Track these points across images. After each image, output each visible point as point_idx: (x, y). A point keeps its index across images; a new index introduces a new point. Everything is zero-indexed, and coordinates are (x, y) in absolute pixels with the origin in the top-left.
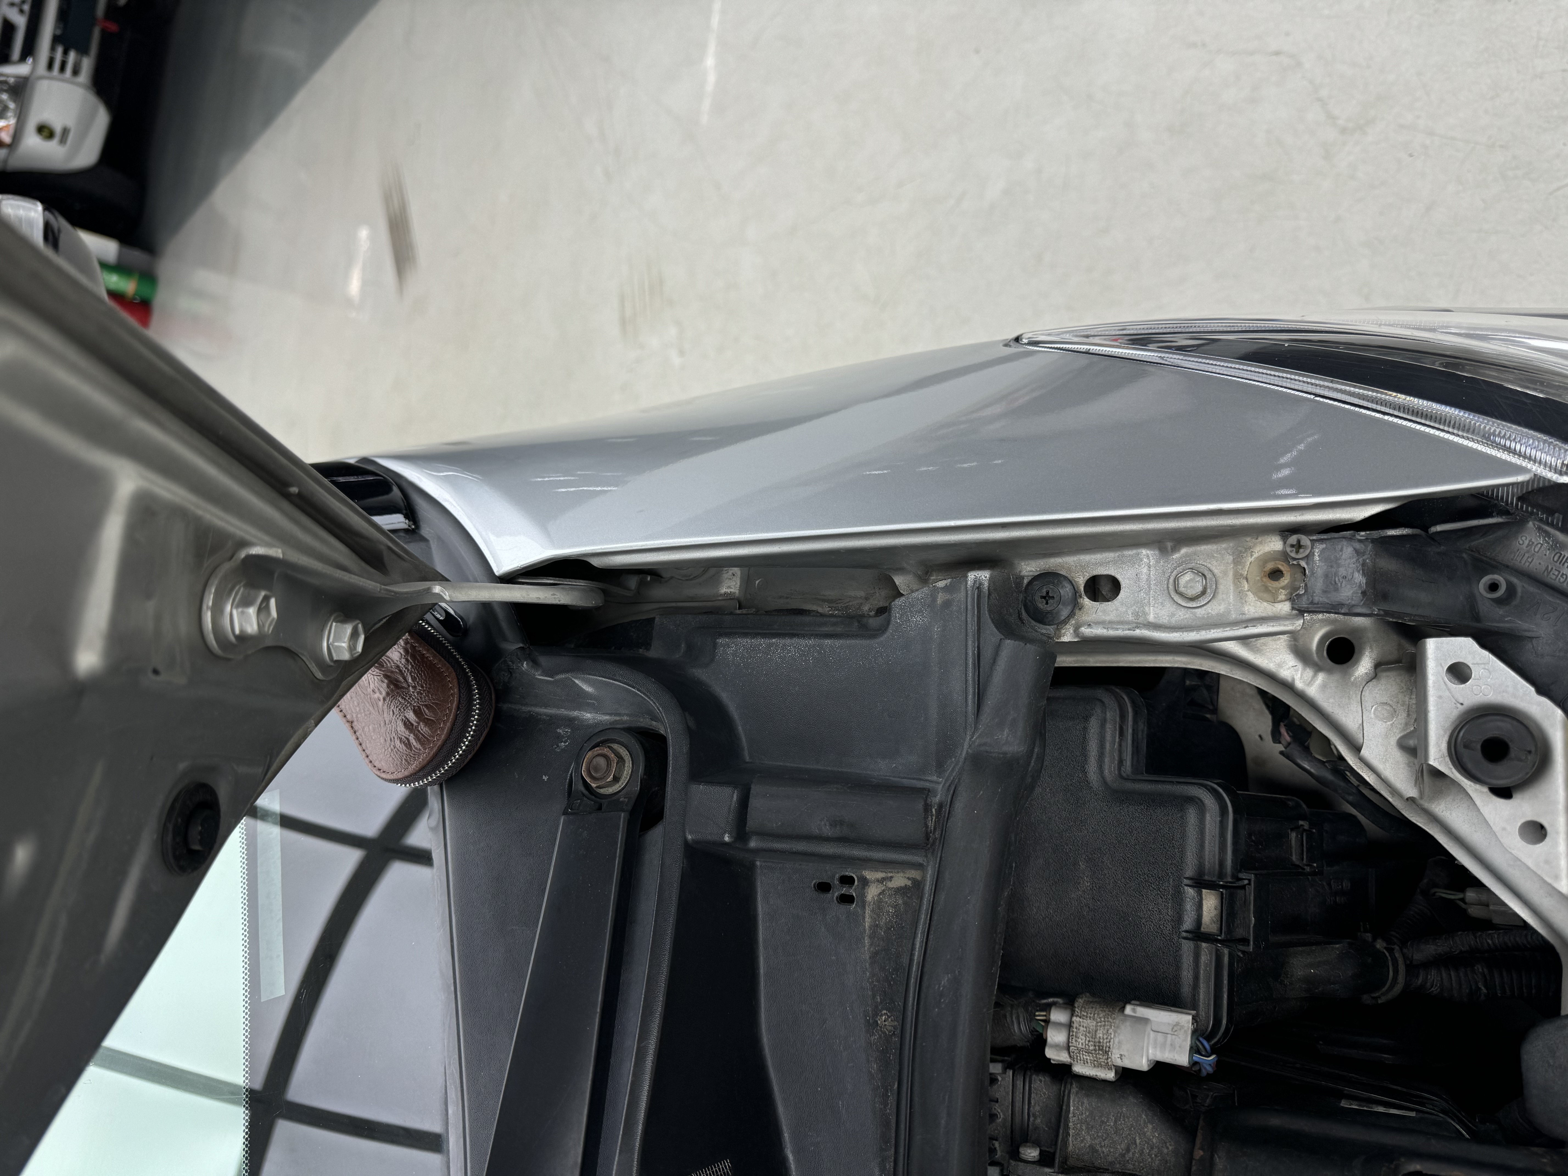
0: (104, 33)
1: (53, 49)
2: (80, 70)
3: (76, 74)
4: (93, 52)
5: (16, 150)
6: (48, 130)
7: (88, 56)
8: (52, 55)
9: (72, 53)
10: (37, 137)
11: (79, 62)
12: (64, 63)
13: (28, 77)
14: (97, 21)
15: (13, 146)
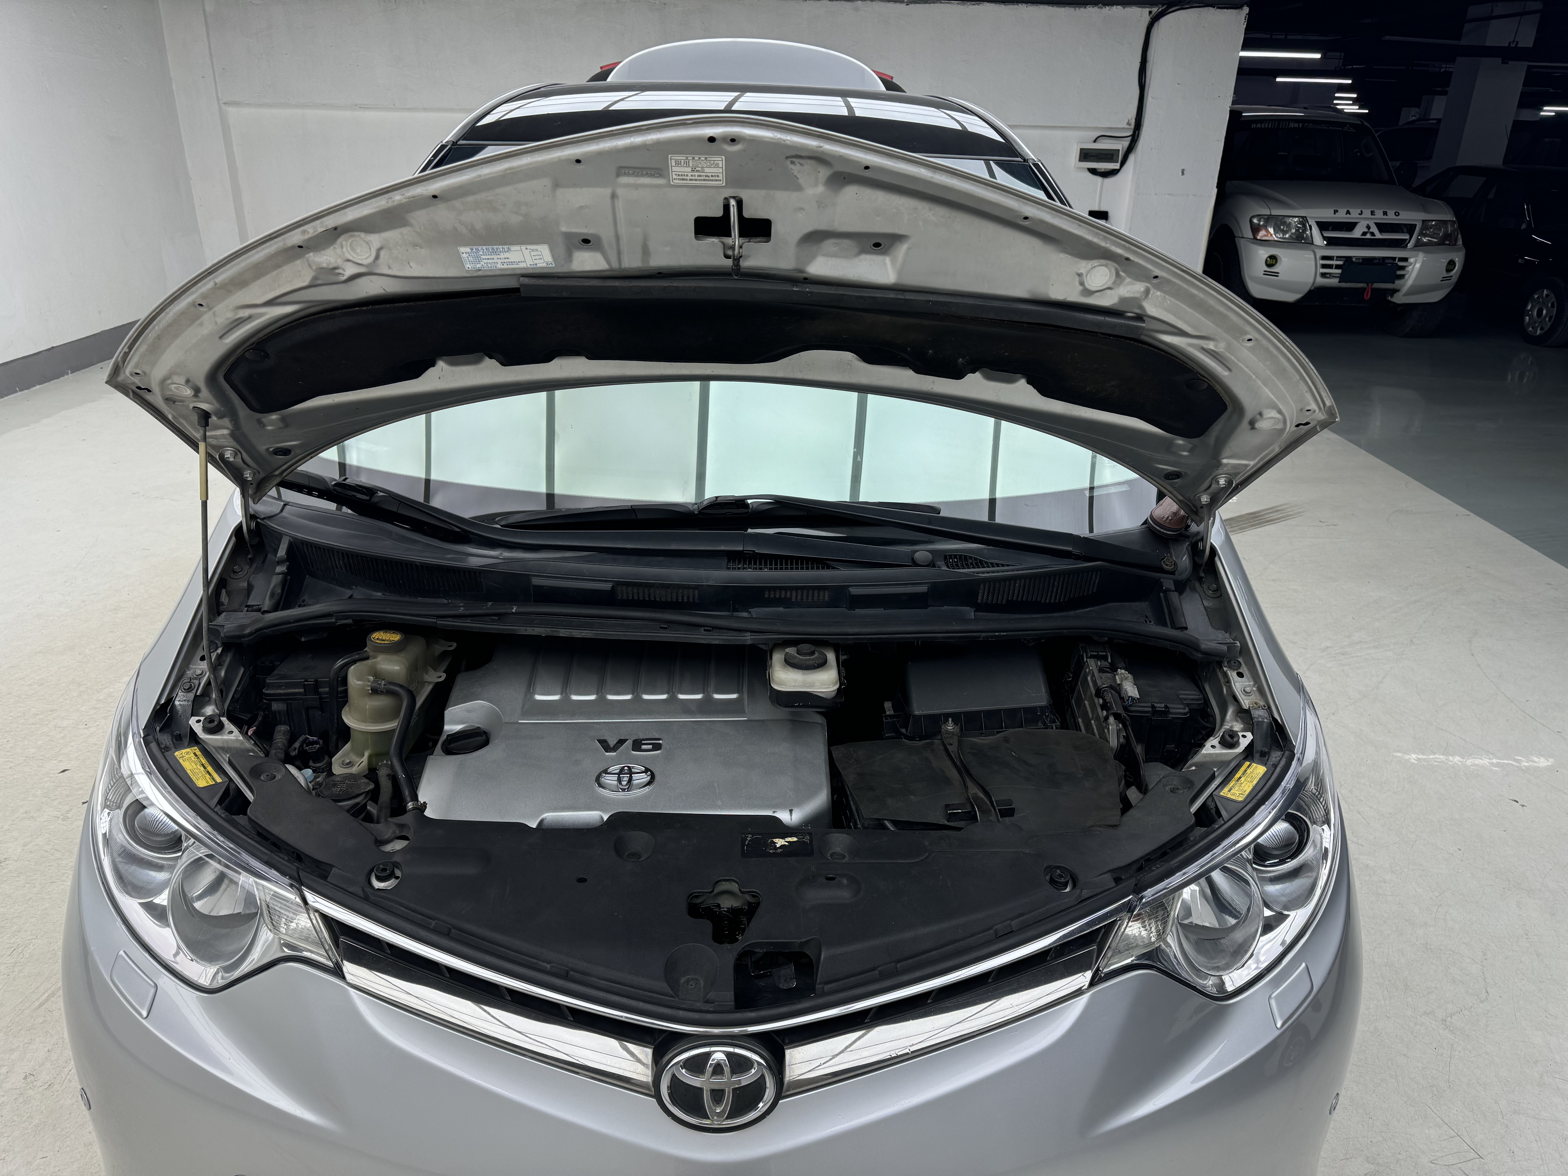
0: (1363, 290)
1: (1339, 258)
2: (1327, 278)
3: (1323, 275)
4: (1344, 285)
5: (1253, 243)
6: (1274, 263)
7: (1339, 282)
8: (1335, 258)
9: (1339, 271)
10: (1266, 256)
11: (1333, 277)
12: (1330, 266)
13: (1313, 244)
14: (1370, 284)
15: (1255, 241)
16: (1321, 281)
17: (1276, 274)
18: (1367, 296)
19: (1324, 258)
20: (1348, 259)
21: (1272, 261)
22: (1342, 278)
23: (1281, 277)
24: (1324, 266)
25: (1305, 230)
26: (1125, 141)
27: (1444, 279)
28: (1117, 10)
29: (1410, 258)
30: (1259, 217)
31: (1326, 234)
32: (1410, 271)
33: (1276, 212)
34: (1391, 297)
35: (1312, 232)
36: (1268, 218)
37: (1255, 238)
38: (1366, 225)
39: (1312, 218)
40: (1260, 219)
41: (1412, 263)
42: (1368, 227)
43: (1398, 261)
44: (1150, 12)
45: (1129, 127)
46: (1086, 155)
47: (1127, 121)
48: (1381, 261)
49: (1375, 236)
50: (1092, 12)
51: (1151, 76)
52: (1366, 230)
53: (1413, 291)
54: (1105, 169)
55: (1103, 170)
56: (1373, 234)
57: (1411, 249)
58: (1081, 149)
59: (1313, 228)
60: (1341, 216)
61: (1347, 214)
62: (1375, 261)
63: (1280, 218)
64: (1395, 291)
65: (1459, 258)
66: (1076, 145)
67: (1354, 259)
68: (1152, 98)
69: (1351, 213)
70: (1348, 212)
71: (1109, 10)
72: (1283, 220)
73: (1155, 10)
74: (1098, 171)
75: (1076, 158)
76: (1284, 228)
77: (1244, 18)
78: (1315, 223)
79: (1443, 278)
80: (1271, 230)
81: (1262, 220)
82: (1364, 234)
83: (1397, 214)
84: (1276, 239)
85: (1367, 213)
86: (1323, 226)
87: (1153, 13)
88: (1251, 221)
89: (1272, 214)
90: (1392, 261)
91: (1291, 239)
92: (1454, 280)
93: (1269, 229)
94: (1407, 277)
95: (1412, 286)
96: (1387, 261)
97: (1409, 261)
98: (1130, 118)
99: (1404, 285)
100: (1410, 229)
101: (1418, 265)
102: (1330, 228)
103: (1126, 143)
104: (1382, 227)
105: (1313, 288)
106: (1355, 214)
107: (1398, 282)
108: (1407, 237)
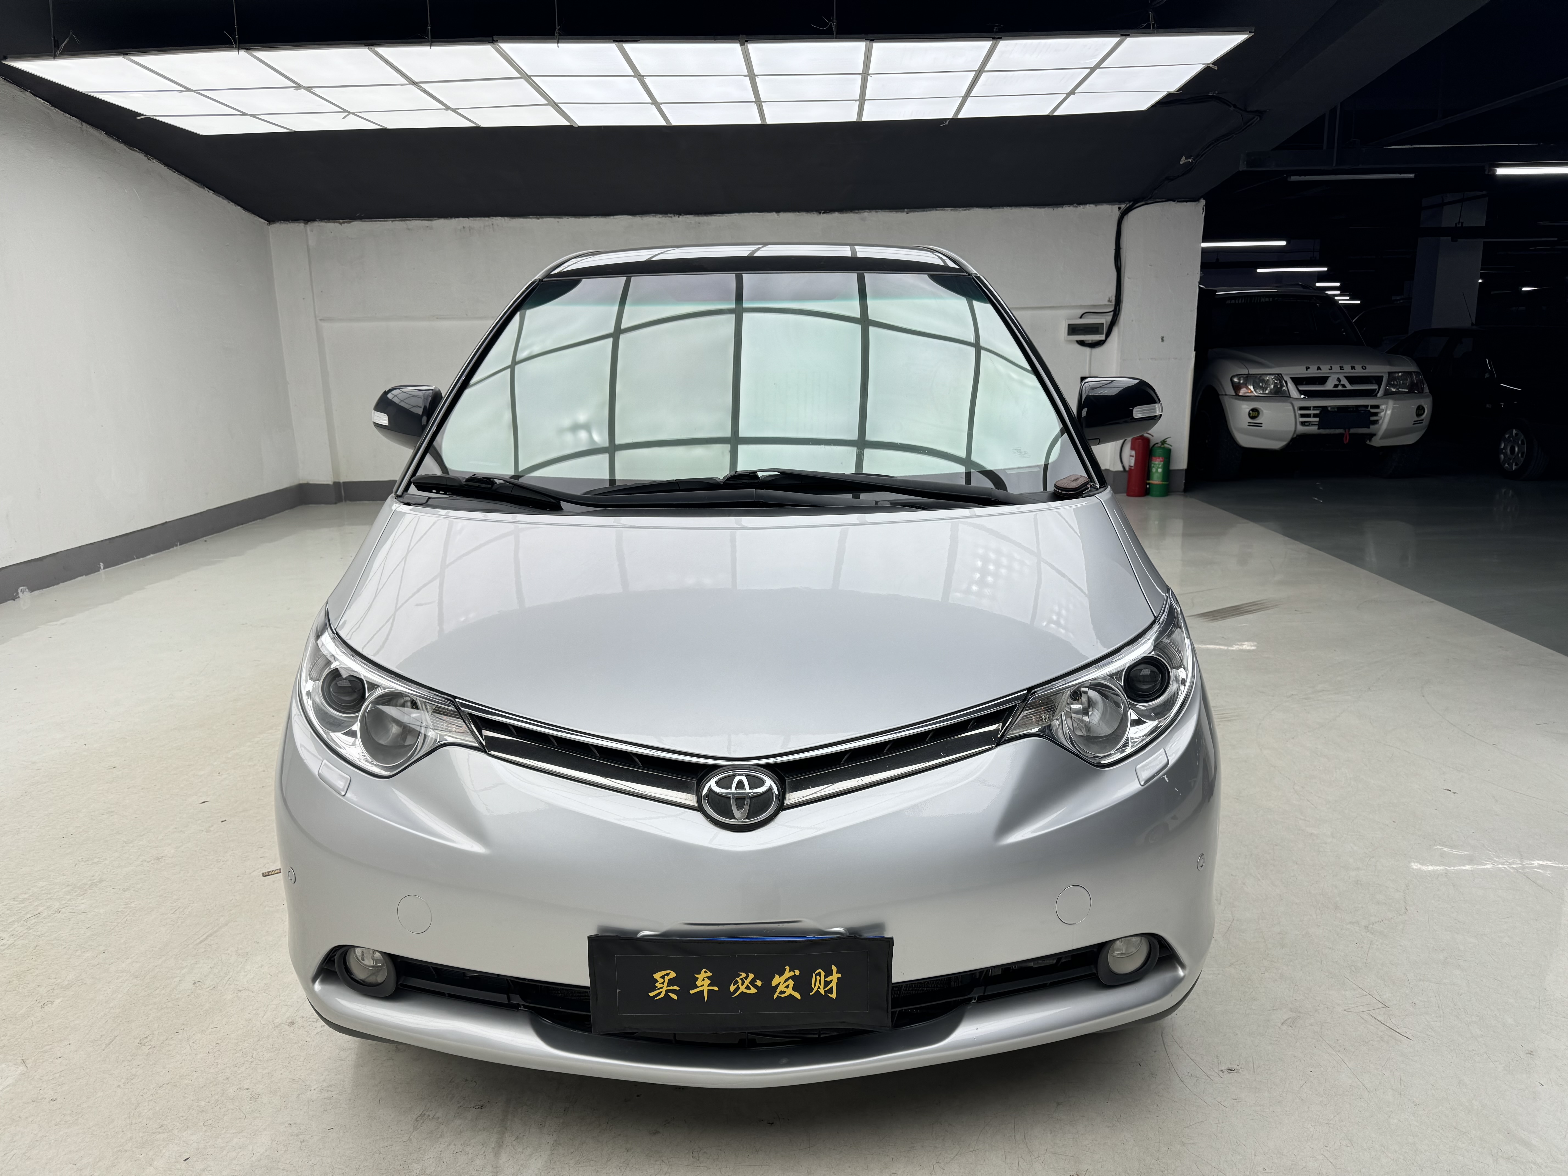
0: (1341, 435)
1: (1315, 408)
2: (1307, 426)
3: (1303, 424)
4: (1323, 431)
5: (1236, 399)
6: (1256, 415)
7: (1318, 429)
8: (1312, 408)
9: (1317, 419)
10: (1248, 410)
11: (1312, 425)
12: (1308, 416)
13: (1290, 397)
14: (1347, 430)
15: (1238, 397)
16: (1301, 429)
17: (1259, 425)
18: (1346, 440)
19: (1301, 408)
20: (1324, 409)
21: (1254, 413)
22: (1320, 425)
23: (1264, 427)
24: (1302, 416)
25: (1282, 386)
26: (1108, 315)
27: (1416, 422)
28: (1090, 208)
29: (1381, 405)
30: (1238, 376)
31: (1302, 388)
32: (1383, 416)
33: (1254, 371)
34: (1370, 441)
35: (1288, 386)
36: (1247, 377)
37: (1237, 395)
38: (1336, 378)
39: (1287, 375)
40: (1240, 378)
41: (1384, 410)
42: (1339, 380)
43: (1371, 408)
44: (1119, 208)
45: (1111, 304)
46: (1073, 330)
47: (1108, 299)
48: (1355, 409)
49: (1345, 387)
50: (1068, 212)
51: (1125, 261)
52: (1337, 383)
53: (1388, 435)
54: (1092, 340)
55: (1090, 342)
56: (1344, 386)
57: (1381, 398)
58: (1069, 325)
59: (1289, 384)
60: (1313, 372)
61: (1318, 370)
62: (1349, 409)
63: (1258, 376)
64: (1372, 436)
65: (1427, 404)
66: (1064, 322)
67: (1329, 409)
68: (1129, 278)
69: (1322, 369)
70: (1319, 368)
71: (1083, 208)
72: (1261, 378)
73: (1123, 206)
74: (1087, 342)
75: (1065, 333)
76: (1263, 385)
77: (1202, 209)
78: (1290, 379)
79: (1414, 421)
80: (1251, 388)
81: (1242, 378)
82: (1336, 386)
83: (1364, 368)
84: (1256, 394)
85: (1336, 368)
86: (1297, 381)
87: (1122, 208)
88: (1232, 380)
89: (1250, 373)
90: (1364, 409)
91: (1271, 394)
92: (1426, 423)
93: (1249, 387)
94: (1380, 422)
95: (1386, 430)
96: (1360, 409)
97: (1381, 407)
98: (1110, 296)
99: (1379, 429)
100: (1378, 380)
101: (1389, 412)
102: (1304, 383)
103: (1109, 318)
104: (1352, 380)
105: (1295, 436)
106: (1325, 370)
107: (1373, 428)
108: (1375, 387)
